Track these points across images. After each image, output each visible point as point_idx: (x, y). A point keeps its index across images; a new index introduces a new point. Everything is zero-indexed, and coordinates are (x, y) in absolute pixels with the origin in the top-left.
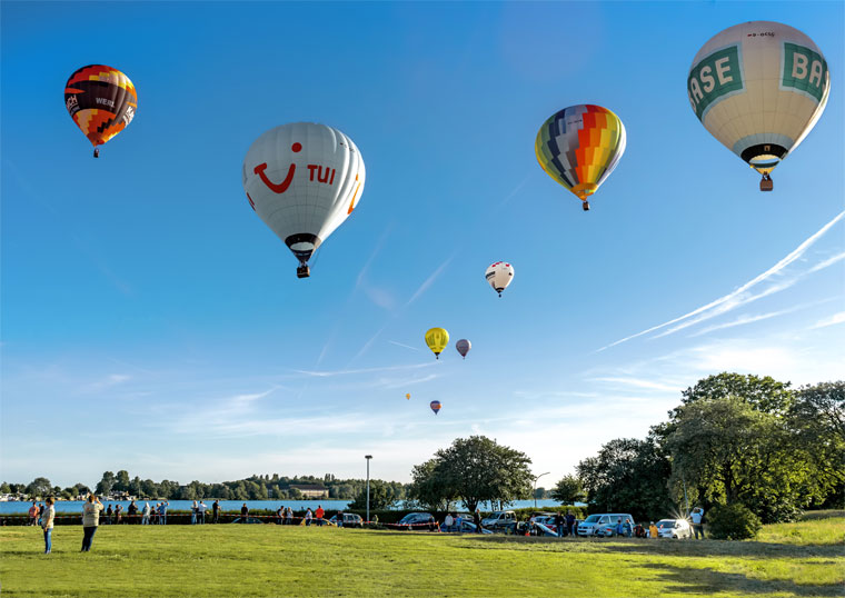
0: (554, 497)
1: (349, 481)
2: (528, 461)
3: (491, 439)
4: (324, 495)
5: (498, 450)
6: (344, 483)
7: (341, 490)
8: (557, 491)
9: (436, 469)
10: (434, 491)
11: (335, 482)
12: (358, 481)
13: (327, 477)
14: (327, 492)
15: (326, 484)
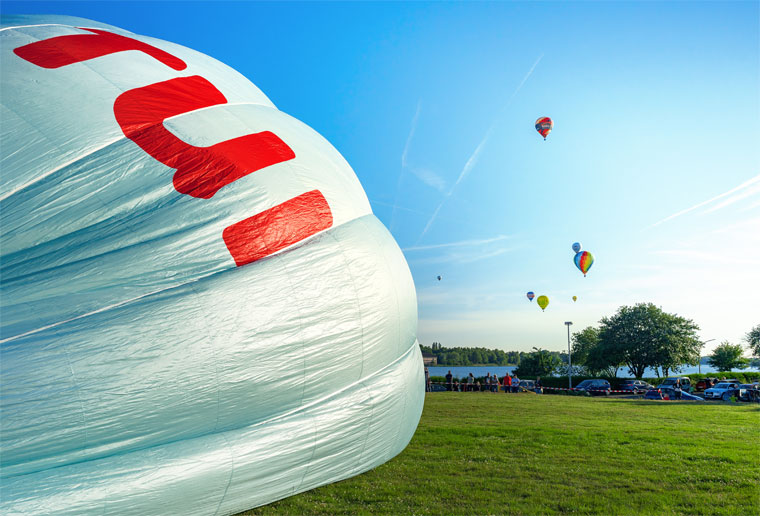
0: (711, 363)
1: (455, 349)
2: (695, 328)
3: (658, 307)
4: (432, 362)
5: (665, 317)
6: (450, 350)
7: (448, 357)
8: (712, 357)
9: (601, 335)
10: (604, 358)
11: (442, 350)
12: (464, 349)
13: (434, 345)
14: (435, 359)
15: (434, 351)
